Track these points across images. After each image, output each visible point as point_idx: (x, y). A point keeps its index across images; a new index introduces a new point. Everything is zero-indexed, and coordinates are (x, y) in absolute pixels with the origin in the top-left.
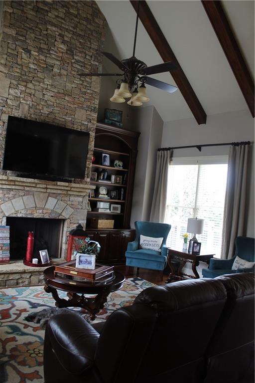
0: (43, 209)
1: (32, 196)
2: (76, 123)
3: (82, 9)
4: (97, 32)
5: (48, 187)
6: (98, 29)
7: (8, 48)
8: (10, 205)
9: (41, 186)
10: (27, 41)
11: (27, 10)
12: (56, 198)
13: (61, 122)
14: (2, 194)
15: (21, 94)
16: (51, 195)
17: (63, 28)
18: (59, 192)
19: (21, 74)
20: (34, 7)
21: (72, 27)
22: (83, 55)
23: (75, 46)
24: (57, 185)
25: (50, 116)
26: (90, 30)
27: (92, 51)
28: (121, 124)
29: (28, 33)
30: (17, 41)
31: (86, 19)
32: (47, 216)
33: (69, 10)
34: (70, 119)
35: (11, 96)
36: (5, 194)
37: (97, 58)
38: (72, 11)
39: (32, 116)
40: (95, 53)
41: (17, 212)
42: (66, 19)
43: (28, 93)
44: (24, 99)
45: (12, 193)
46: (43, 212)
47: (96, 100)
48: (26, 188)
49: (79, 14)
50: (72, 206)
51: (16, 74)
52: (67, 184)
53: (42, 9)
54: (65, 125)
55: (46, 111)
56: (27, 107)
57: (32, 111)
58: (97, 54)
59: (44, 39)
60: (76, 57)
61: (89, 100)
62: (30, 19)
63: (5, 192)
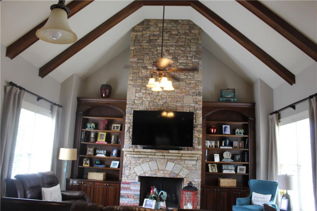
0: (164, 170)
1: (155, 162)
2: (185, 107)
3: (181, 28)
4: (194, 39)
5: (164, 154)
6: (195, 37)
7: (133, 69)
8: (140, 168)
9: (159, 154)
10: (144, 62)
11: (143, 44)
12: (173, 162)
13: (173, 108)
14: (135, 160)
15: (143, 95)
16: (169, 160)
17: (169, 45)
18: (174, 158)
19: (142, 83)
20: (147, 41)
21: (174, 42)
22: (185, 58)
23: (178, 54)
24: (169, 153)
25: (164, 105)
26: (188, 39)
27: (192, 53)
28: (236, 99)
29: (145, 57)
30: (138, 64)
31: (185, 34)
32: (167, 176)
33: (171, 33)
34: (180, 104)
35: (137, 98)
36: (136, 161)
37: (197, 57)
38: (173, 33)
39: (152, 107)
40: (194, 53)
41: (145, 173)
42: (169, 39)
43: (147, 94)
44: (145, 98)
45: (141, 160)
46: (164, 173)
47: (200, 87)
48: (149, 156)
49: (179, 33)
50: (187, 168)
51: (139, 84)
52: (177, 151)
53: (153, 39)
54: (176, 110)
55: (161, 102)
56: (147, 103)
57: (151, 104)
58: (196, 54)
59: (155, 57)
60: (179, 61)
61: (193, 88)
62: (146, 48)
63: (136, 159)
